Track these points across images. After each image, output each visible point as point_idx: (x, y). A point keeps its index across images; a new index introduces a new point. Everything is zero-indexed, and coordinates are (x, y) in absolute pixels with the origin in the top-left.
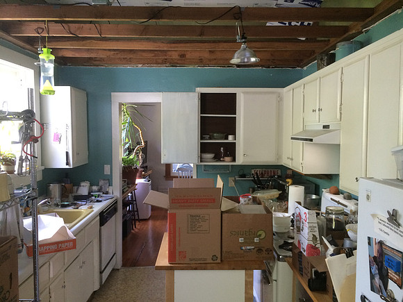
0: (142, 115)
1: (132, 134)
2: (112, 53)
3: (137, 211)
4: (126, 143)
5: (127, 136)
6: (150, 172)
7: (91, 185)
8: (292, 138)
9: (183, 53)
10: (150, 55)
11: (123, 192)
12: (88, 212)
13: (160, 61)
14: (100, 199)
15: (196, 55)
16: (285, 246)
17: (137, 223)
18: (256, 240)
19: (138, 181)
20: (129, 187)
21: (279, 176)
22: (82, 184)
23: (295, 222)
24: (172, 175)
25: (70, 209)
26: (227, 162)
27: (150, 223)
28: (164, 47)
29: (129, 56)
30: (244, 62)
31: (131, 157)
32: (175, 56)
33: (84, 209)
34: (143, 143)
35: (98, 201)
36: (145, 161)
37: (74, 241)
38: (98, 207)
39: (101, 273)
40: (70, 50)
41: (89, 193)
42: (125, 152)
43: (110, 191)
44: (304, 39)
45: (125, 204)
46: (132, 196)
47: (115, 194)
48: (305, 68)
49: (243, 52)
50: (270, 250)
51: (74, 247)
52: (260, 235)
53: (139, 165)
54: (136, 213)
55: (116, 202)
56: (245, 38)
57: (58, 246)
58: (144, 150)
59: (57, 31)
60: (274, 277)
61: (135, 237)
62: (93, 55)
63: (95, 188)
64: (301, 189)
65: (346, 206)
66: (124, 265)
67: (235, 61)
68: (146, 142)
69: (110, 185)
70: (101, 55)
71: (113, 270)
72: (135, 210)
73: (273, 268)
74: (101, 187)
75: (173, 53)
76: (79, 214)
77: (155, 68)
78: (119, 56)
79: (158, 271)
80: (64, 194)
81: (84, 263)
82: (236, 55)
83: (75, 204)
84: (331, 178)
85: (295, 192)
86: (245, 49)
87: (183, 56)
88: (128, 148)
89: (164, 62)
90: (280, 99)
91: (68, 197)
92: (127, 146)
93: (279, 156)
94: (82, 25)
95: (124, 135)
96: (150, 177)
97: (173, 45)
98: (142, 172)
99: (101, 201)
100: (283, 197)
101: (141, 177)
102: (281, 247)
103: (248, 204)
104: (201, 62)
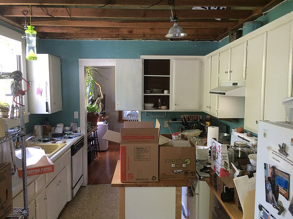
0: (101, 75)
1: (94, 89)
2: (79, 29)
3: (98, 145)
4: (90, 96)
5: (90, 91)
6: (107, 117)
7: (65, 126)
8: (210, 92)
9: (131, 30)
10: (107, 31)
11: (88, 131)
12: (63, 145)
13: (114, 36)
14: (71, 136)
15: (141, 31)
16: (205, 169)
17: (98, 153)
18: (184, 165)
19: (99, 123)
20: (92, 128)
21: (200, 120)
22: (58, 125)
23: (212, 153)
24: (123, 119)
25: (50, 143)
26: (163, 109)
27: (108, 153)
28: (117, 25)
29: (91, 32)
30: (176, 37)
31: (94, 106)
32: (125, 32)
33: (59, 143)
34: (102, 96)
35: (70, 138)
36: (103, 109)
37: (53, 166)
38: (69, 142)
39: (73, 189)
40: (48, 27)
41: (63, 132)
42: (89, 103)
43: (79, 131)
44: (220, 19)
45: (90, 140)
46: (94, 134)
47: (82, 133)
48: (220, 41)
49: (175, 29)
50: (194, 173)
51: (53, 170)
52: (187, 162)
53: (99, 111)
54: (97, 146)
55: (83, 139)
56: (177, 19)
57: (41, 170)
58: (103, 101)
59: (38, 13)
60: (197, 192)
61: (97, 163)
62: (64, 31)
63: (67, 128)
64: (216, 129)
65: (249, 141)
66: (89, 183)
67: (169, 35)
68: (104, 95)
69: (79, 126)
70: (71, 31)
71: (81, 187)
72: (97, 144)
73: (195, 185)
74: (72, 127)
75: (124, 29)
76: (56, 147)
77: (110, 40)
78: (84, 32)
79: (113, 188)
80: (45, 133)
81: (60, 182)
82: (170, 31)
83: (53, 140)
84: (238, 121)
85: (212, 131)
86: (176, 27)
87: (131, 32)
88: (91, 100)
89: (117, 36)
90: (202, 64)
91: (48, 134)
92: (90, 98)
93: (201, 106)
94: (57, 8)
95: (88, 90)
96: (108, 121)
97: (124, 24)
98: (101, 116)
99: (72, 138)
100: (204, 135)
101: (101, 121)
102: (201, 170)
103: (178, 139)
104: (144, 36)
